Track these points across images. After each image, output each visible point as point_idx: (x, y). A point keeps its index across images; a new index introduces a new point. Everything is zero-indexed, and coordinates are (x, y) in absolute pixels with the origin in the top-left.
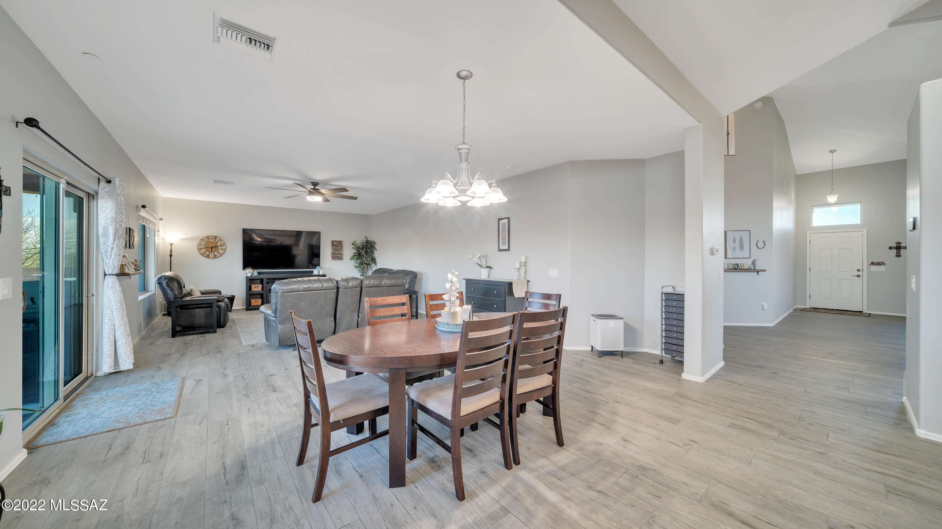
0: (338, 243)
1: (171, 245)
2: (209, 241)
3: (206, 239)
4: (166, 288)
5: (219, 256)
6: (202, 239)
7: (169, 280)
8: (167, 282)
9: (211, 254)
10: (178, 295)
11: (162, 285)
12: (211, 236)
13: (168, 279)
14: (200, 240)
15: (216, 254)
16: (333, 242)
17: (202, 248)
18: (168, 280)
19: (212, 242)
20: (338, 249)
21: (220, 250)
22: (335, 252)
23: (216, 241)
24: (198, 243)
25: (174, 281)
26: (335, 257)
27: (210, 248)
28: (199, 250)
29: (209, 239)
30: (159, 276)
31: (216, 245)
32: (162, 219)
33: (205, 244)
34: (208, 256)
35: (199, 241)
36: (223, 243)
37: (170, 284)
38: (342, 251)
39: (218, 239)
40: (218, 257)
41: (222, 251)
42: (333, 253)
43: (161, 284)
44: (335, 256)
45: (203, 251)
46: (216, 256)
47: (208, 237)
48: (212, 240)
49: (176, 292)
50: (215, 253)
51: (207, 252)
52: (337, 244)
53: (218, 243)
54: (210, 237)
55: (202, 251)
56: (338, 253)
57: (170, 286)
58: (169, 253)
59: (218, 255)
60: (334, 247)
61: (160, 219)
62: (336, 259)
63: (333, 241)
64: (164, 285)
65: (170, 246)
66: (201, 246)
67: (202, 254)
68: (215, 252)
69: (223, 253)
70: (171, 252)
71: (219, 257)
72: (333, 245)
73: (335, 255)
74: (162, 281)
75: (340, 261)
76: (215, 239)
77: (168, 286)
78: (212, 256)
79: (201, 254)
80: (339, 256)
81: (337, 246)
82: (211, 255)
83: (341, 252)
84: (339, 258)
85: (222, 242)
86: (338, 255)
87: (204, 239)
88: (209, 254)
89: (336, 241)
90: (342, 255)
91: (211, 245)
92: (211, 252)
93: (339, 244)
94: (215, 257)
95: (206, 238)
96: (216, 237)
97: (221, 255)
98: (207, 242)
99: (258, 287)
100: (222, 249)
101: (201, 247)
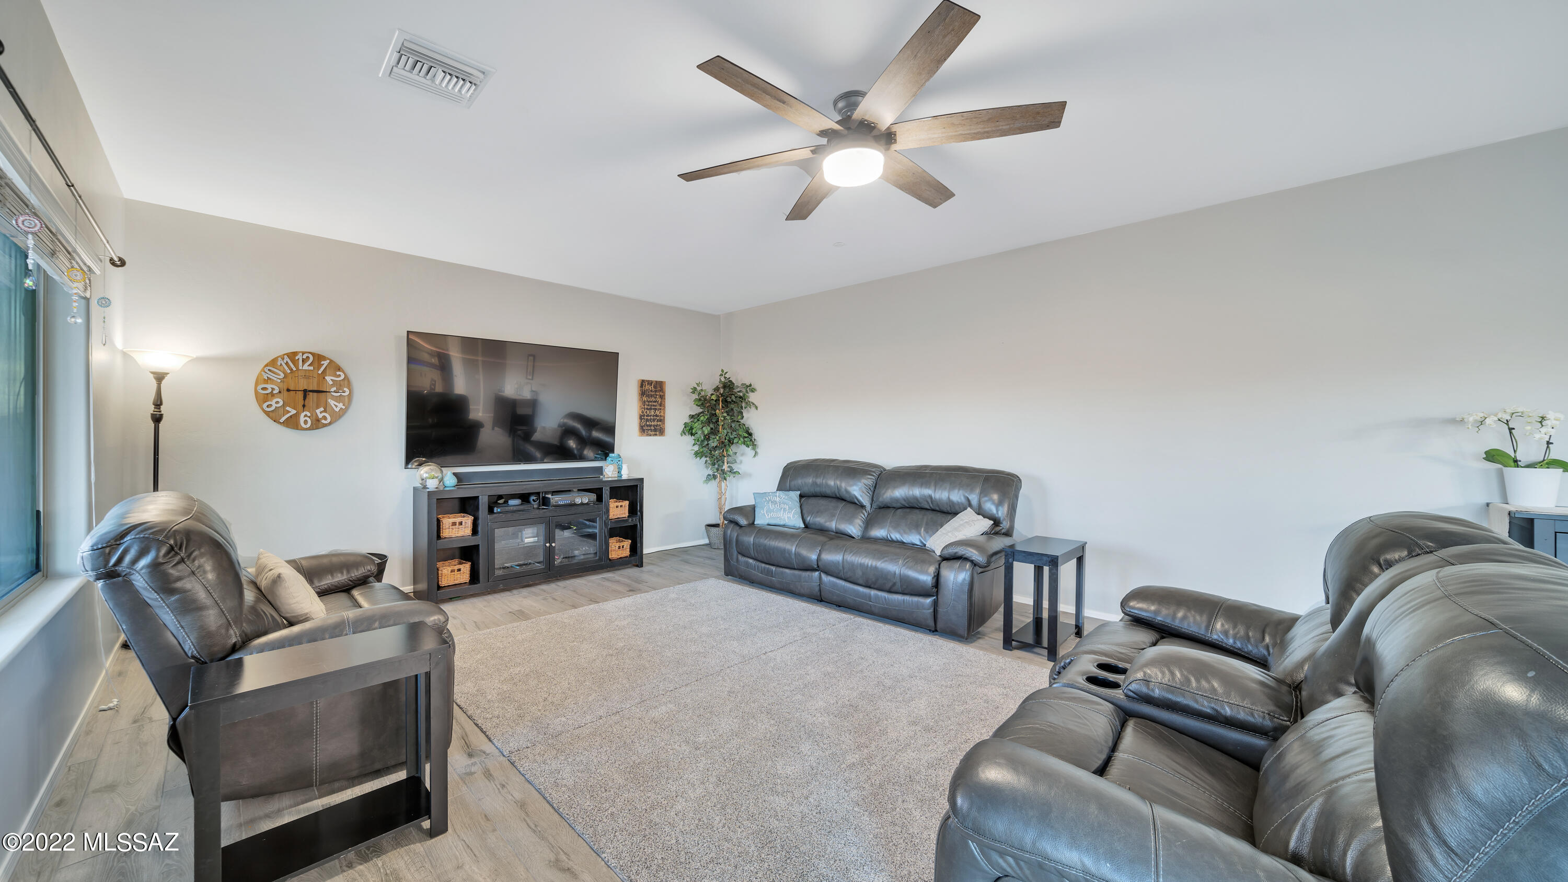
0: (655, 387)
1: (160, 377)
2: (298, 369)
3: (287, 364)
4: (150, 596)
5: (329, 420)
6: (273, 363)
7: (172, 548)
8: (155, 566)
9: (303, 415)
10: (223, 631)
11: (128, 585)
12: (303, 353)
13: (162, 543)
14: (267, 365)
15: (320, 416)
16: (643, 383)
17: (272, 395)
18: (163, 551)
19: (307, 376)
20: (654, 404)
21: (332, 402)
22: (648, 412)
23: (319, 369)
24: (260, 375)
25: (202, 555)
26: (647, 426)
27: (301, 395)
28: (263, 398)
29: (295, 362)
30: (107, 526)
31: (318, 384)
32: (123, 263)
33: (282, 381)
34: (292, 423)
35: (263, 370)
36: (343, 377)
37: (174, 572)
38: (664, 409)
39: (326, 363)
40: (325, 425)
41: (341, 405)
42: (644, 416)
43: (119, 575)
44: (648, 423)
45: (277, 403)
46: (318, 420)
47: (292, 356)
48: (306, 367)
49: (212, 618)
50: (318, 411)
51: (288, 408)
52: (651, 391)
53: (328, 378)
54: (299, 357)
55: (273, 403)
56: (654, 416)
57: (179, 585)
58: (152, 408)
59: (325, 418)
60: (645, 399)
61: (116, 259)
62: (650, 432)
63: (643, 381)
64: (140, 581)
65: (154, 383)
66: (269, 386)
67: (273, 416)
68: (318, 408)
69: (343, 412)
70: (158, 404)
71: (330, 424)
72: (643, 393)
73: (647, 420)
74: (128, 559)
75: (658, 438)
76: (316, 365)
77: (165, 585)
78: (306, 422)
79: (267, 413)
80: (655, 423)
81: (652, 396)
82: (302, 419)
83: (662, 414)
84: (655, 430)
85: (340, 376)
86: (654, 420)
87: (280, 362)
88: (296, 416)
89: (650, 383)
90: (662, 420)
91: (303, 385)
92: (304, 406)
93: (656, 391)
94: (317, 424)
95: (287, 359)
96: (319, 358)
97: (337, 417)
98: (289, 371)
99: (461, 523)
100: (339, 399)
101: (270, 390)
